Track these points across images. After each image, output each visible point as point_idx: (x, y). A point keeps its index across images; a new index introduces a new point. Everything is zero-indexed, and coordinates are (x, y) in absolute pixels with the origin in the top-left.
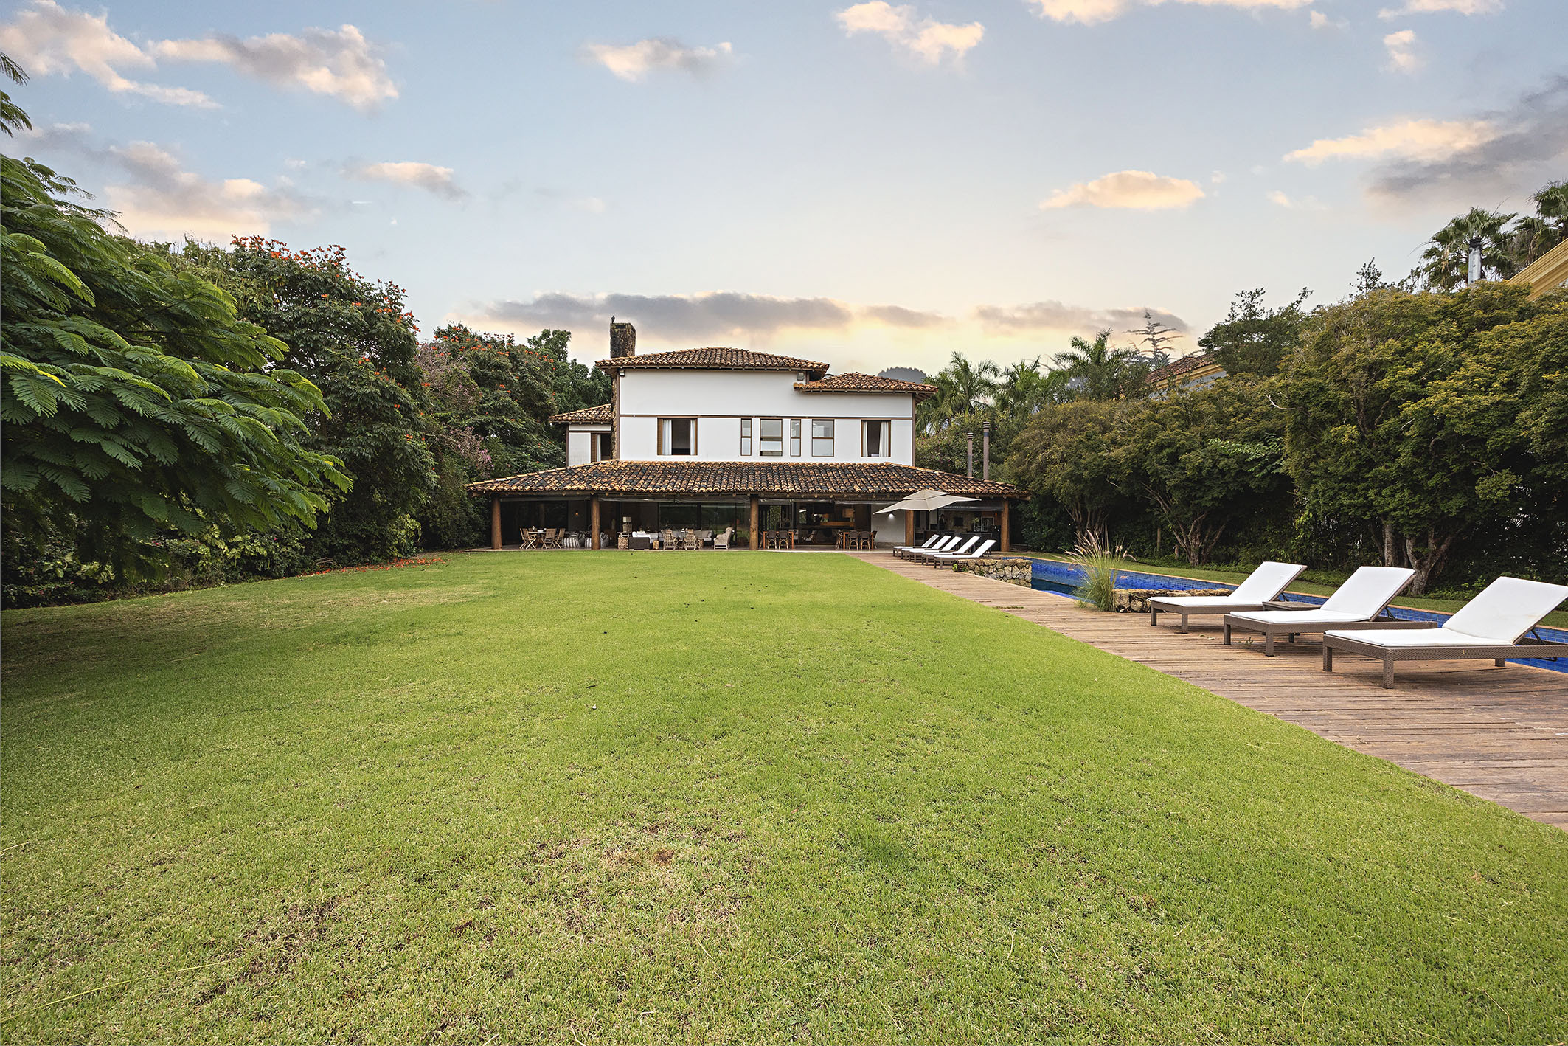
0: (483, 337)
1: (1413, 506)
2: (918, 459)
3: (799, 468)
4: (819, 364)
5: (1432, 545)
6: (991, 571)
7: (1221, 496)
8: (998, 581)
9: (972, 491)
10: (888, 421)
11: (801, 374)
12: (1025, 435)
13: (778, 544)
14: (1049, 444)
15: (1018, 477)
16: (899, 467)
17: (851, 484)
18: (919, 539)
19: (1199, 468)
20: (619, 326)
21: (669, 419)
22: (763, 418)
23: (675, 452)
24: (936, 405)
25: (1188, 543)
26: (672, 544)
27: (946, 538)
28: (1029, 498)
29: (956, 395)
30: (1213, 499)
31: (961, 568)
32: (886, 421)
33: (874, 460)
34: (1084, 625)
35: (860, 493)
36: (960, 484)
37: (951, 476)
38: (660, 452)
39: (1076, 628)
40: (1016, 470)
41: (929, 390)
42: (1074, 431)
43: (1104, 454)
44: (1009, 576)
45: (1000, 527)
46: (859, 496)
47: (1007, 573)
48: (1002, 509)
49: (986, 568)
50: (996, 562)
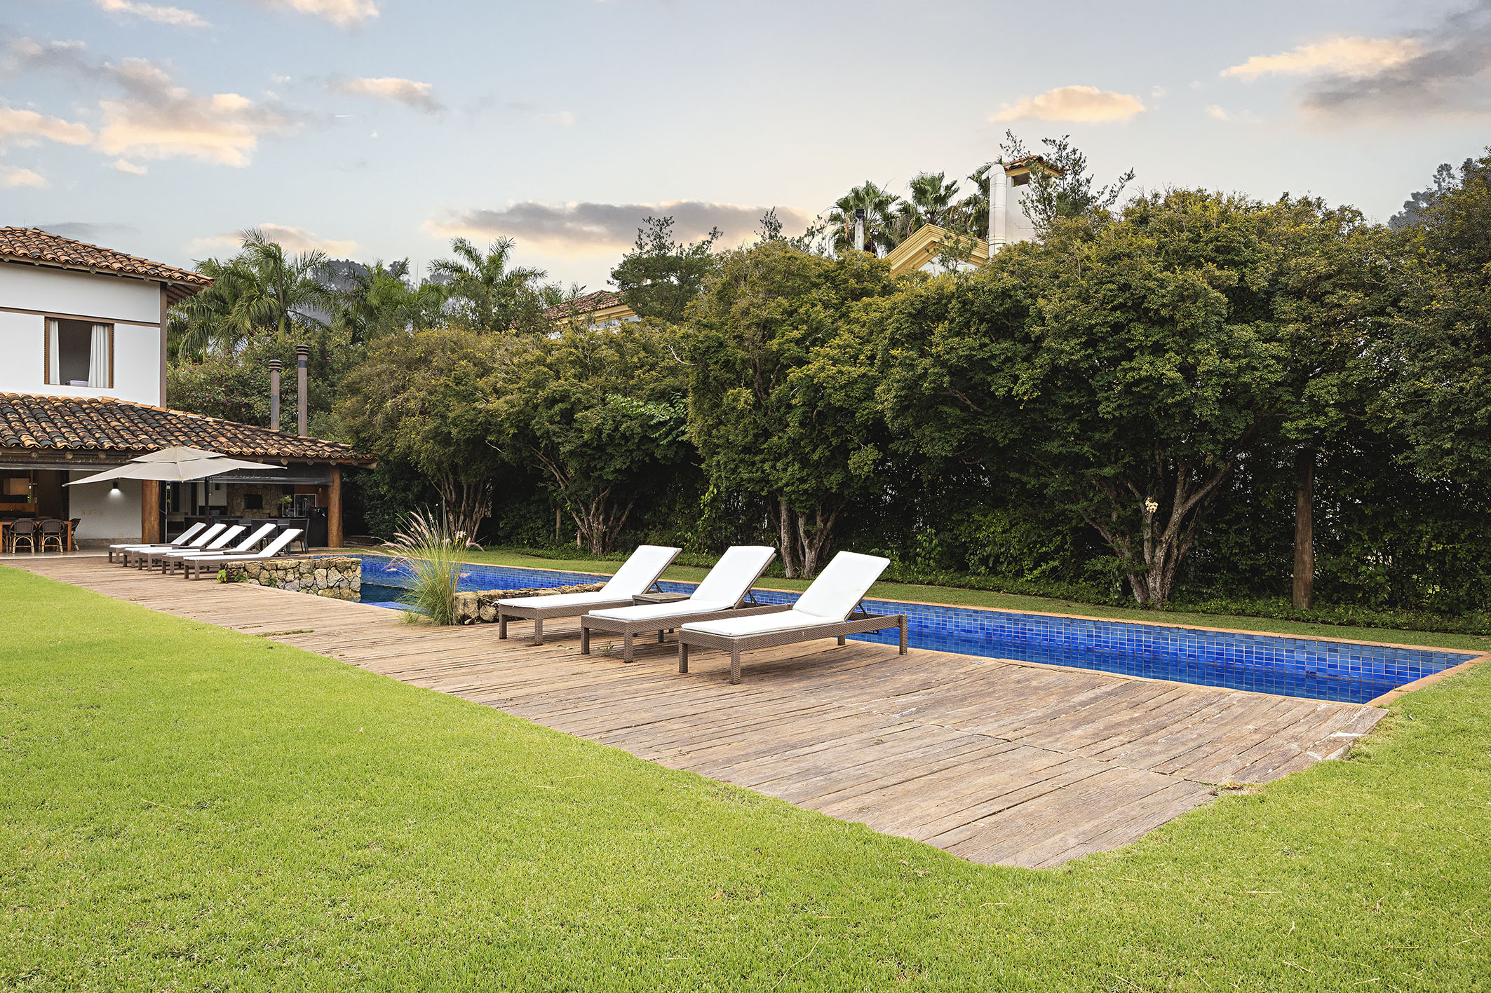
1: (802, 481)
2: (176, 394)
5: (820, 525)
6: (290, 577)
7: (624, 467)
8: (302, 593)
9: (274, 452)
10: (108, 325)
12: (366, 370)
14: (403, 387)
15: (355, 432)
16: (132, 408)
17: (16, 432)
18: (168, 530)
19: (598, 431)
24: (224, 311)
25: (590, 527)
27: (218, 527)
28: (374, 466)
29: (260, 298)
30: (616, 471)
31: (233, 575)
32: (104, 325)
33: (75, 392)
34: (402, 649)
35: (34, 448)
36: (254, 440)
37: (237, 427)
39: (386, 654)
40: (350, 422)
41: (194, 281)
42: (441, 371)
43: (479, 405)
44: (321, 582)
45: (326, 510)
46: (33, 455)
47: (319, 579)
48: (330, 482)
49: (281, 573)
50: (300, 563)
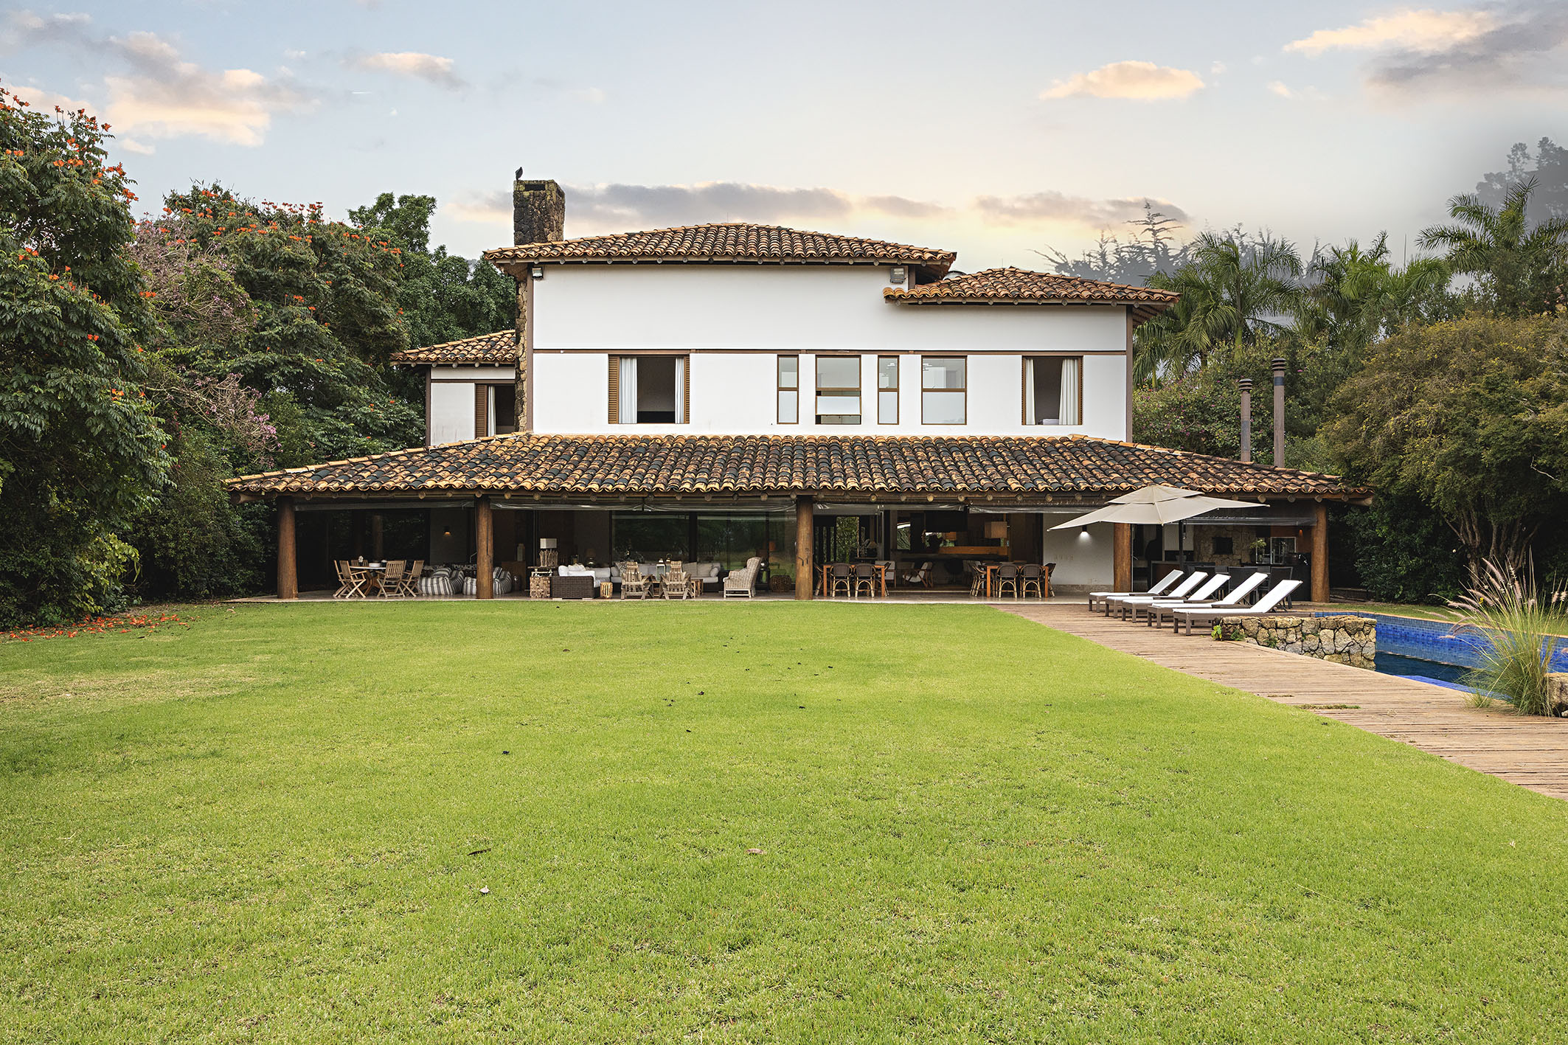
0: (261, 208)
2: (1139, 428)
3: (895, 446)
4: (936, 253)
6: (1291, 637)
8: (1306, 657)
9: (1250, 487)
10: (1077, 357)
11: (899, 272)
12: (1359, 382)
13: (853, 588)
14: (1410, 399)
15: (1346, 461)
16: (1100, 444)
17: (1003, 475)
18: (1143, 579)
20: (530, 186)
21: (631, 357)
22: (821, 354)
23: (643, 417)
24: (1176, 329)
26: (639, 588)
27: (1198, 576)
28: (1369, 501)
29: (1216, 308)
31: (1229, 632)
32: (1073, 358)
33: (1049, 431)
34: (1487, 741)
35: (1019, 492)
36: (1226, 474)
37: (1206, 460)
38: (613, 417)
39: (1469, 746)
40: (1341, 448)
41: (1160, 300)
42: (1462, 375)
43: (1525, 417)
44: (1328, 646)
45: (1309, 556)
46: (1019, 498)
47: (1325, 642)
48: (1313, 522)
49: (1281, 632)
50: (1303, 621)
